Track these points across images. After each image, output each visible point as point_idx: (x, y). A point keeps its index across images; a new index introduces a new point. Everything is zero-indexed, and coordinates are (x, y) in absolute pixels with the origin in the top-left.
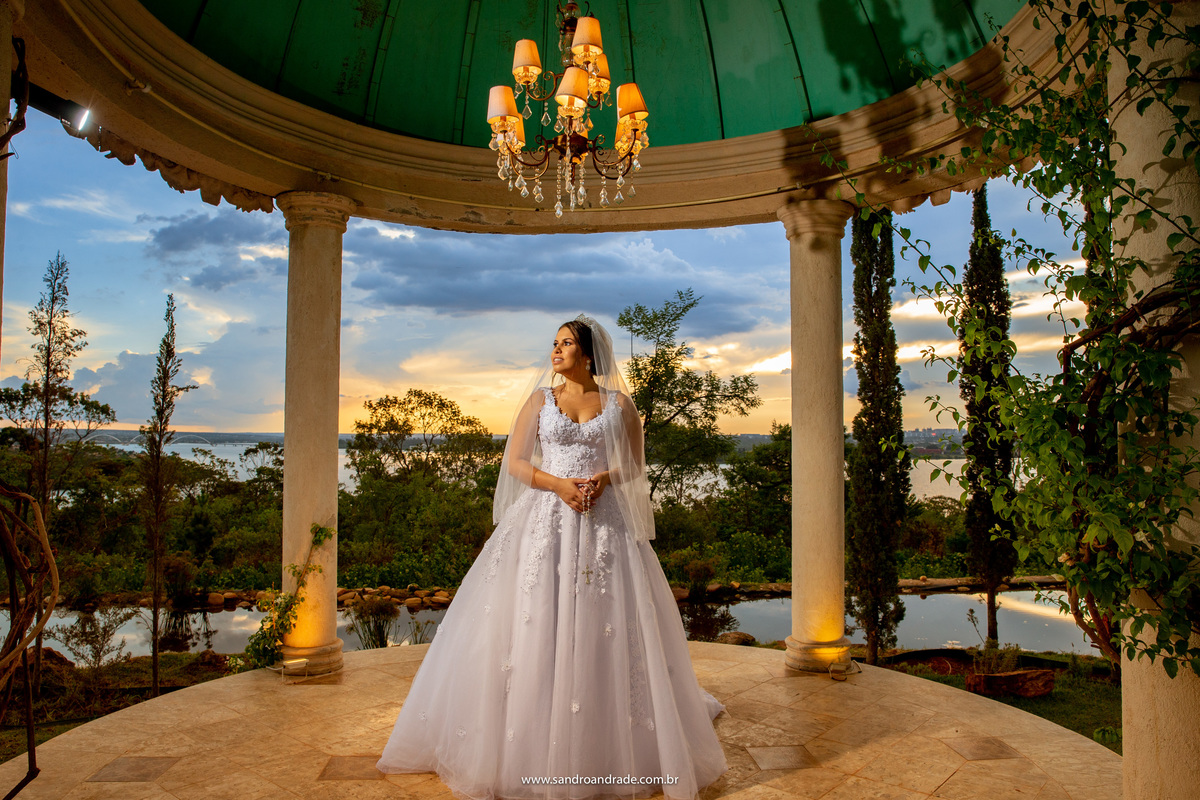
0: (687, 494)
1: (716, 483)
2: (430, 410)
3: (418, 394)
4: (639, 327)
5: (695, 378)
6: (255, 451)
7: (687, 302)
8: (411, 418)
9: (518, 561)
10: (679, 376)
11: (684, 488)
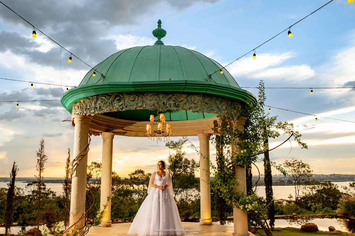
0: (189, 198)
1: (199, 194)
2: (99, 169)
3: (95, 163)
4: (172, 147)
5: (188, 161)
6: (31, 184)
7: (185, 140)
8: (92, 172)
9: (153, 199)
10: (184, 160)
11: (188, 196)
